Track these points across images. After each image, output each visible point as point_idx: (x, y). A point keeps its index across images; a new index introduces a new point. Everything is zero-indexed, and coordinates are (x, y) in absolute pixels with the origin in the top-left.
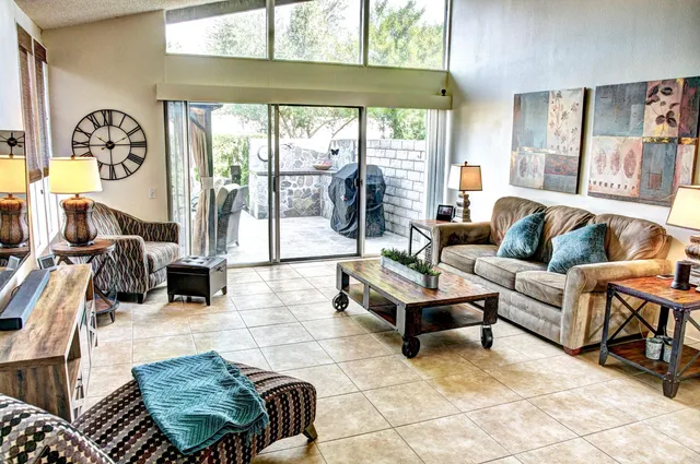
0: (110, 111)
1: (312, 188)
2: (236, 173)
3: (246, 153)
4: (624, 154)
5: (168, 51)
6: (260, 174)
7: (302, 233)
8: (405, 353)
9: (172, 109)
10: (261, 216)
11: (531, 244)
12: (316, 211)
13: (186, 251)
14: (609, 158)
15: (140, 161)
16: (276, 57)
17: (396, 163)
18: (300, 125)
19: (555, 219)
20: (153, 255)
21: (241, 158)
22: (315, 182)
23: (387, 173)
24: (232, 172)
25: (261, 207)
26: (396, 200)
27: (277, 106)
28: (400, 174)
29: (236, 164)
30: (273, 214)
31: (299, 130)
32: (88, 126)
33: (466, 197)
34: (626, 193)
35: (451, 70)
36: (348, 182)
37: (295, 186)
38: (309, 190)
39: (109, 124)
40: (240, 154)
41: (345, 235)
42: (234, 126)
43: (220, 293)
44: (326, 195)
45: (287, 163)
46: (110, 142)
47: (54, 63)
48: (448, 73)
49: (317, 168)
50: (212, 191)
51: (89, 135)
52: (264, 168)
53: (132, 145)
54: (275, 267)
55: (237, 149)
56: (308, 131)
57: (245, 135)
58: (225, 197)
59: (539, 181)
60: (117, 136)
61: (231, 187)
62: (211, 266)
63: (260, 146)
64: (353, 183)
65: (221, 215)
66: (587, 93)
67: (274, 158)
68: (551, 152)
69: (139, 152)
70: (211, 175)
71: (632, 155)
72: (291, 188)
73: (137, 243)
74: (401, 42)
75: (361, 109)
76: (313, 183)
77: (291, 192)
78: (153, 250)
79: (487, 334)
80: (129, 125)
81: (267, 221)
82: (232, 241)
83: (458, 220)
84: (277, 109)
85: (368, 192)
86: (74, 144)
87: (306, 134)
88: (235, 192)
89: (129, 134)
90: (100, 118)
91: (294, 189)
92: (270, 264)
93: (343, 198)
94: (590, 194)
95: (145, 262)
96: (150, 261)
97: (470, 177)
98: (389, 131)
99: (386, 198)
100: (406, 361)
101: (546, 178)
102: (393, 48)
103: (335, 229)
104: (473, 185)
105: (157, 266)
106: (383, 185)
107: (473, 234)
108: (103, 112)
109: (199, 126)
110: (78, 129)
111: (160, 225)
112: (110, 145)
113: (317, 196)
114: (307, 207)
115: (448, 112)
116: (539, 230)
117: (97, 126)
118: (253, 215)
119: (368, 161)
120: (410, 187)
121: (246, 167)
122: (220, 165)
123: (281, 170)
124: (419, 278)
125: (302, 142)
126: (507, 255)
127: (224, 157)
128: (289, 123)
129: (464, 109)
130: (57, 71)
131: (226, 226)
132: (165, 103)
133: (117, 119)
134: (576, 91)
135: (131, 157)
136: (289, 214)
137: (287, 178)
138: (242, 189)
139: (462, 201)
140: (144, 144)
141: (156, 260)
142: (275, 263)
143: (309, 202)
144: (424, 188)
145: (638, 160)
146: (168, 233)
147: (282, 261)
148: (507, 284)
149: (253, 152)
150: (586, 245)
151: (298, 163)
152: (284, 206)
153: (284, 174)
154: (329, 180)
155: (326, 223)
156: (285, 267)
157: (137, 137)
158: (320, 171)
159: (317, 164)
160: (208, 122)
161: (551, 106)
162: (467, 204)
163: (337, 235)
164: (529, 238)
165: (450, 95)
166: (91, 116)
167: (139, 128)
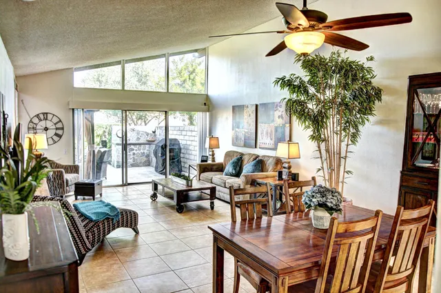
0: (47, 113)
1: (146, 151)
2: (104, 144)
3: (110, 134)
4: (269, 131)
5: (75, 86)
6: (118, 144)
7: (139, 174)
8: (178, 212)
9: (76, 112)
10: (118, 167)
11: (235, 169)
12: (148, 164)
13: (82, 177)
14: (265, 133)
15: (60, 136)
16: (126, 89)
17: (187, 138)
18: (139, 119)
19: (246, 158)
20: (68, 178)
21: (107, 136)
22: (147, 149)
23: (182, 143)
24: (102, 144)
25: (118, 162)
26: (187, 156)
27: (126, 111)
28: (189, 143)
29: (104, 139)
30: (124, 165)
31: (139, 122)
32: (36, 120)
33: (213, 151)
34: (270, 147)
35: (209, 94)
36: (162, 147)
37: (136, 150)
38: (144, 153)
39: (46, 119)
40: (106, 134)
41: (161, 174)
42: (105, 120)
43: (99, 196)
44: (152, 155)
45: (132, 138)
48: (207, 95)
49: (148, 141)
50: (94, 151)
51: (36, 124)
52: (119, 141)
53: (57, 129)
54: (125, 188)
55: (105, 132)
56: (145, 122)
57: (110, 124)
58: (100, 154)
59: (242, 143)
60: (49, 124)
61: (103, 150)
62: (95, 182)
63: (117, 130)
64: (164, 147)
65: (99, 163)
66: (257, 106)
67: (124, 137)
68: (246, 131)
69: (60, 132)
70: (94, 143)
71: (271, 131)
72: (134, 151)
73: (61, 172)
74: (192, 77)
75: (166, 112)
76: (146, 149)
77: (134, 154)
78: (69, 177)
79: (212, 204)
80: (55, 120)
81: (121, 169)
82: (103, 176)
83: (210, 162)
84: (126, 112)
85: (170, 152)
86: (29, 128)
87: (143, 123)
88: (105, 152)
89: (55, 124)
90: (42, 116)
91: (136, 152)
92: (123, 185)
93: (160, 155)
94: (260, 148)
95: (65, 181)
96: (67, 181)
97: (214, 142)
98: (187, 121)
99: (182, 155)
100: (178, 214)
101: (245, 142)
102: (188, 79)
103: (156, 171)
104: (215, 146)
105: (70, 183)
106: (180, 149)
107: (215, 167)
108: (43, 114)
109: (88, 120)
110: (31, 122)
111: (70, 166)
112: (46, 129)
113: (148, 156)
114: (143, 161)
115: (208, 113)
116: (239, 164)
117: (40, 120)
118: (114, 166)
119: (170, 137)
120: (193, 149)
121: (110, 141)
122: (97, 140)
123: (128, 142)
124: (184, 182)
125: (141, 128)
126: (226, 175)
127: (98, 136)
128: (134, 117)
129: (214, 112)
131: (100, 169)
132: (73, 109)
133: (50, 117)
134: (253, 105)
135: (56, 134)
136: (133, 166)
137: (132, 147)
138: (109, 151)
139: (211, 153)
140: (62, 129)
141: (69, 180)
142: (125, 185)
143: (144, 159)
144: (197, 148)
145: (274, 133)
146: (74, 169)
147: (129, 184)
148: (223, 185)
149: (114, 133)
150: (254, 168)
151: (138, 139)
152: (130, 161)
153: (130, 144)
154: (153, 147)
155: (152, 169)
156: (130, 186)
157: (59, 125)
158: (150, 143)
159: (148, 139)
160: (92, 118)
161: (245, 111)
162: (213, 155)
163: (157, 174)
164: (235, 167)
165: (208, 105)
166: (37, 116)
167: (60, 121)
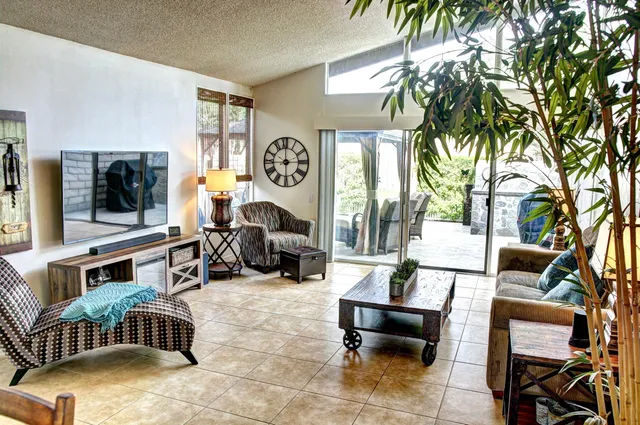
0: (287, 138)
9: (324, 134)
15: (304, 174)
20: (277, 241)
32: (273, 149)
37: (510, 206)
39: (286, 147)
46: (286, 160)
47: (258, 108)
50: (374, 201)
51: (274, 155)
58: (387, 207)
60: (291, 156)
63: (484, 167)
65: (384, 222)
69: (303, 168)
80: (298, 148)
86: (265, 161)
89: (298, 155)
90: (280, 143)
91: (509, 209)
95: (267, 244)
105: (277, 248)
108: (283, 139)
109: (367, 149)
110: (268, 151)
112: (286, 162)
117: (279, 149)
130: (259, 112)
131: (388, 232)
132: (320, 131)
133: (291, 144)
135: (298, 171)
140: (307, 162)
141: (276, 244)
149: (478, 173)
157: (303, 157)
160: (374, 145)
166: (275, 142)
167: (305, 150)
